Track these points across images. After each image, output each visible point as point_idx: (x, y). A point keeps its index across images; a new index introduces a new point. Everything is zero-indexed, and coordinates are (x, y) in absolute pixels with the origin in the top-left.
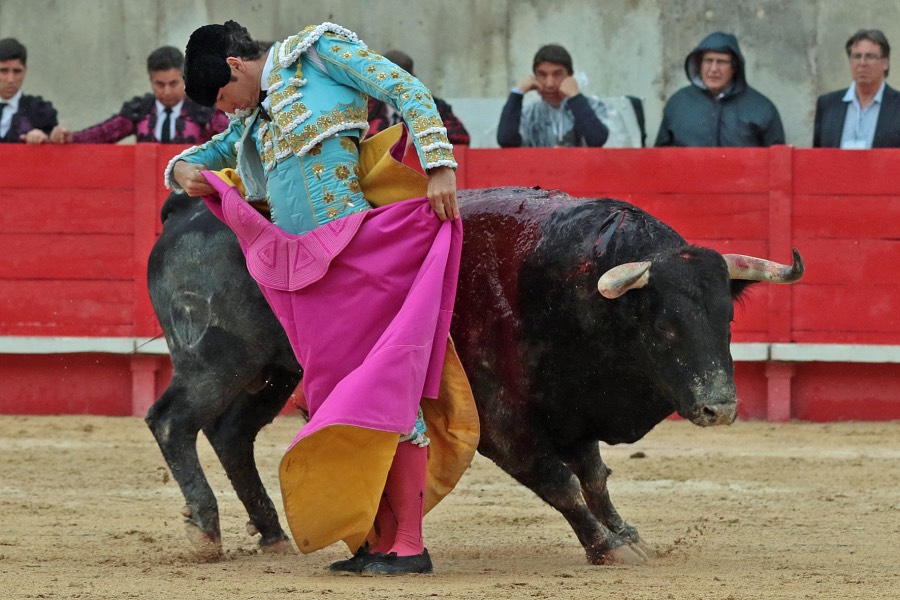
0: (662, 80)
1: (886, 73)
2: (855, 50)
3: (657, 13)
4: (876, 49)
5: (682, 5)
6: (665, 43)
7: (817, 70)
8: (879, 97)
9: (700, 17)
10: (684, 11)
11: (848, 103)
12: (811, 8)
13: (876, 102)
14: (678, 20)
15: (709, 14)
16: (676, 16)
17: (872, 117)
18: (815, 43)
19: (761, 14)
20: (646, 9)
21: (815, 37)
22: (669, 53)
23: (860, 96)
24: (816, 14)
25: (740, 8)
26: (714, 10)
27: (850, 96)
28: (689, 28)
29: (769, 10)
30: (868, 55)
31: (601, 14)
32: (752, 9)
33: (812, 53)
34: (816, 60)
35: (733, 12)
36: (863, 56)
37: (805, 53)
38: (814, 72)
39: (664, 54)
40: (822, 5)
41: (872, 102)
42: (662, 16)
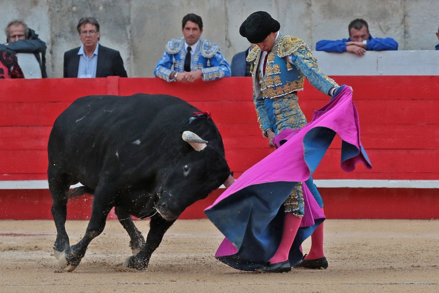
0: (50, 43)
1: (99, 39)
2: (82, 29)
3: (48, 8)
4: (94, 28)
5: (60, 4)
6: (51, 24)
7: (131, 37)
8: (96, 52)
9: (69, 10)
10: (61, 7)
11: (80, 55)
12: (127, 5)
13: (95, 55)
14: (58, 12)
15: (74, 9)
16: (57, 9)
17: (94, 62)
18: (129, 23)
19: (101, 8)
20: (42, 6)
21: (129, 20)
22: (54, 30)
23: (86, 52)
24: (130, 8)
25: (90, 5)
26: (76, 6)
27: (81, 52)
28: (64, 16)
29: (106, 5)
30: (90, 31)
31: (18, 9)
32: (96, 5)
33: (128, 28)
34: (130, 32)
35: (87, 7)
36: (88, 32)
37: (125, 29)
38: (129, 38)
39: (51, 30)
40: (133, 3)
41: (93, 55)
42: (50, 10)
